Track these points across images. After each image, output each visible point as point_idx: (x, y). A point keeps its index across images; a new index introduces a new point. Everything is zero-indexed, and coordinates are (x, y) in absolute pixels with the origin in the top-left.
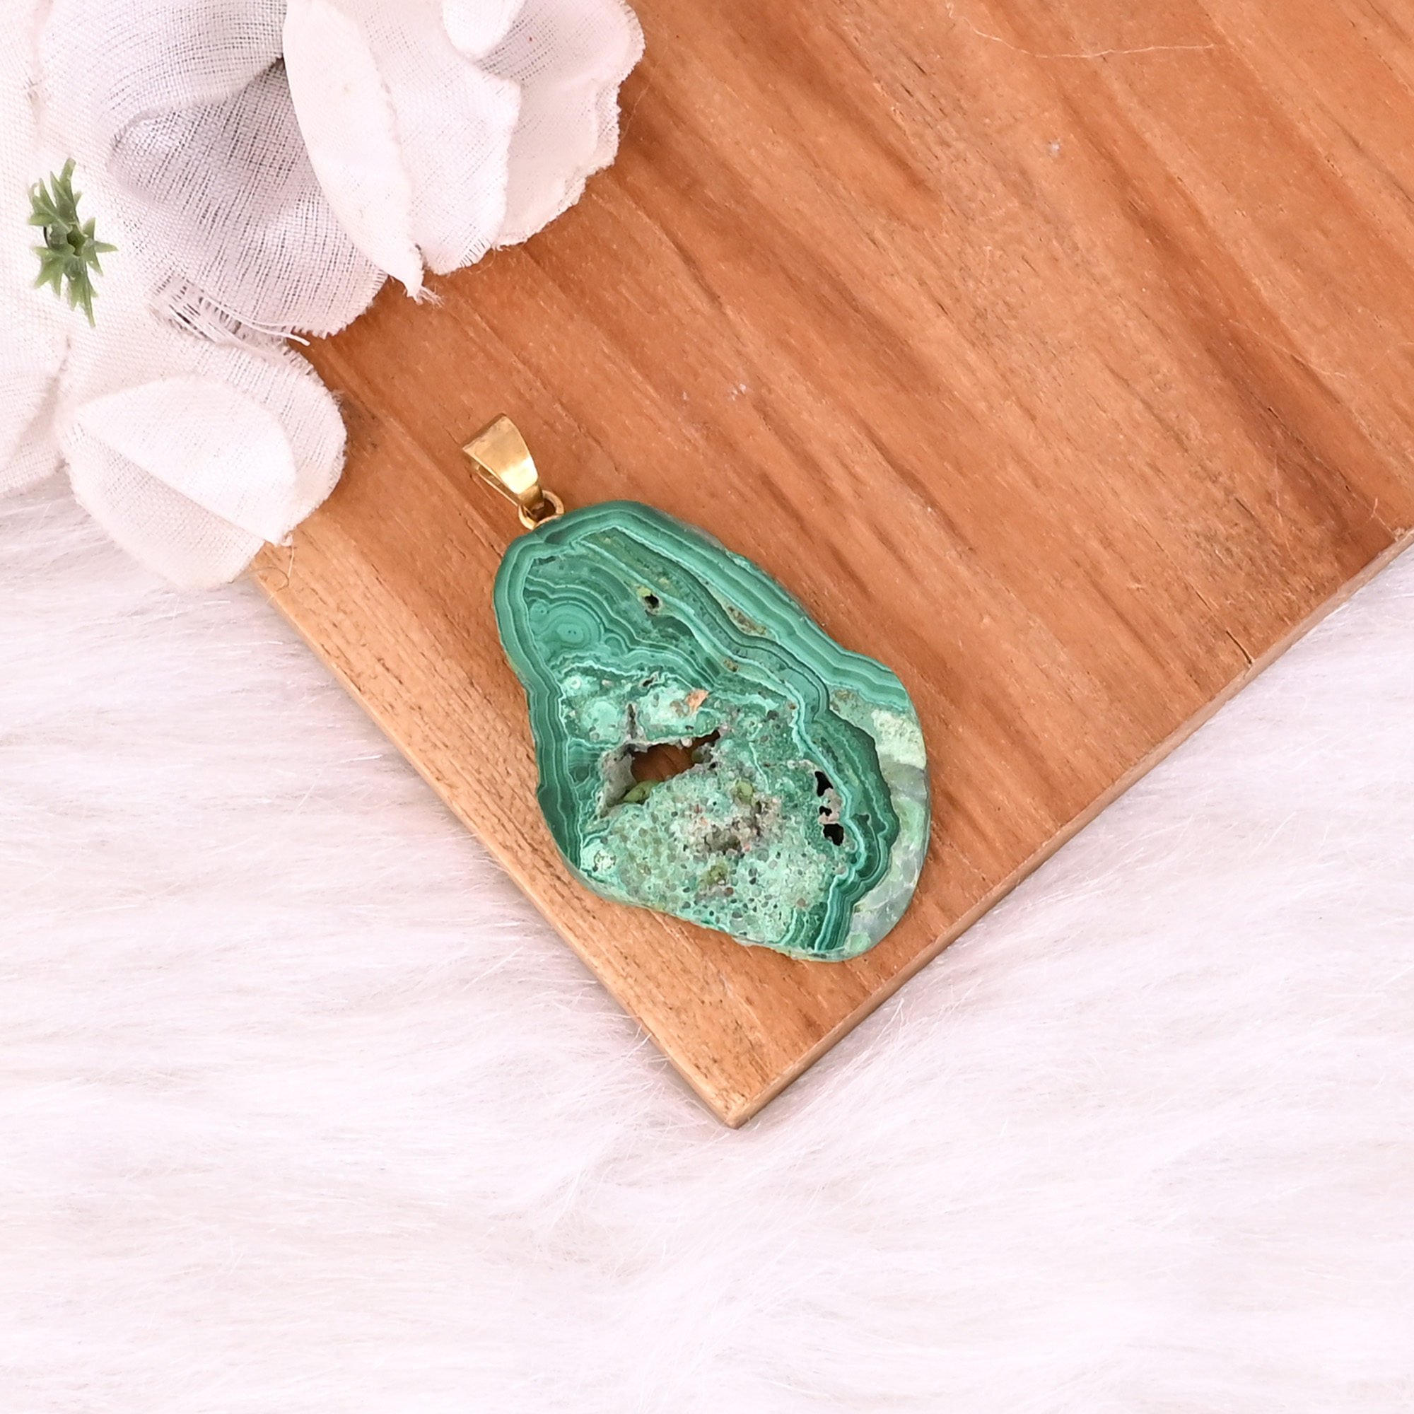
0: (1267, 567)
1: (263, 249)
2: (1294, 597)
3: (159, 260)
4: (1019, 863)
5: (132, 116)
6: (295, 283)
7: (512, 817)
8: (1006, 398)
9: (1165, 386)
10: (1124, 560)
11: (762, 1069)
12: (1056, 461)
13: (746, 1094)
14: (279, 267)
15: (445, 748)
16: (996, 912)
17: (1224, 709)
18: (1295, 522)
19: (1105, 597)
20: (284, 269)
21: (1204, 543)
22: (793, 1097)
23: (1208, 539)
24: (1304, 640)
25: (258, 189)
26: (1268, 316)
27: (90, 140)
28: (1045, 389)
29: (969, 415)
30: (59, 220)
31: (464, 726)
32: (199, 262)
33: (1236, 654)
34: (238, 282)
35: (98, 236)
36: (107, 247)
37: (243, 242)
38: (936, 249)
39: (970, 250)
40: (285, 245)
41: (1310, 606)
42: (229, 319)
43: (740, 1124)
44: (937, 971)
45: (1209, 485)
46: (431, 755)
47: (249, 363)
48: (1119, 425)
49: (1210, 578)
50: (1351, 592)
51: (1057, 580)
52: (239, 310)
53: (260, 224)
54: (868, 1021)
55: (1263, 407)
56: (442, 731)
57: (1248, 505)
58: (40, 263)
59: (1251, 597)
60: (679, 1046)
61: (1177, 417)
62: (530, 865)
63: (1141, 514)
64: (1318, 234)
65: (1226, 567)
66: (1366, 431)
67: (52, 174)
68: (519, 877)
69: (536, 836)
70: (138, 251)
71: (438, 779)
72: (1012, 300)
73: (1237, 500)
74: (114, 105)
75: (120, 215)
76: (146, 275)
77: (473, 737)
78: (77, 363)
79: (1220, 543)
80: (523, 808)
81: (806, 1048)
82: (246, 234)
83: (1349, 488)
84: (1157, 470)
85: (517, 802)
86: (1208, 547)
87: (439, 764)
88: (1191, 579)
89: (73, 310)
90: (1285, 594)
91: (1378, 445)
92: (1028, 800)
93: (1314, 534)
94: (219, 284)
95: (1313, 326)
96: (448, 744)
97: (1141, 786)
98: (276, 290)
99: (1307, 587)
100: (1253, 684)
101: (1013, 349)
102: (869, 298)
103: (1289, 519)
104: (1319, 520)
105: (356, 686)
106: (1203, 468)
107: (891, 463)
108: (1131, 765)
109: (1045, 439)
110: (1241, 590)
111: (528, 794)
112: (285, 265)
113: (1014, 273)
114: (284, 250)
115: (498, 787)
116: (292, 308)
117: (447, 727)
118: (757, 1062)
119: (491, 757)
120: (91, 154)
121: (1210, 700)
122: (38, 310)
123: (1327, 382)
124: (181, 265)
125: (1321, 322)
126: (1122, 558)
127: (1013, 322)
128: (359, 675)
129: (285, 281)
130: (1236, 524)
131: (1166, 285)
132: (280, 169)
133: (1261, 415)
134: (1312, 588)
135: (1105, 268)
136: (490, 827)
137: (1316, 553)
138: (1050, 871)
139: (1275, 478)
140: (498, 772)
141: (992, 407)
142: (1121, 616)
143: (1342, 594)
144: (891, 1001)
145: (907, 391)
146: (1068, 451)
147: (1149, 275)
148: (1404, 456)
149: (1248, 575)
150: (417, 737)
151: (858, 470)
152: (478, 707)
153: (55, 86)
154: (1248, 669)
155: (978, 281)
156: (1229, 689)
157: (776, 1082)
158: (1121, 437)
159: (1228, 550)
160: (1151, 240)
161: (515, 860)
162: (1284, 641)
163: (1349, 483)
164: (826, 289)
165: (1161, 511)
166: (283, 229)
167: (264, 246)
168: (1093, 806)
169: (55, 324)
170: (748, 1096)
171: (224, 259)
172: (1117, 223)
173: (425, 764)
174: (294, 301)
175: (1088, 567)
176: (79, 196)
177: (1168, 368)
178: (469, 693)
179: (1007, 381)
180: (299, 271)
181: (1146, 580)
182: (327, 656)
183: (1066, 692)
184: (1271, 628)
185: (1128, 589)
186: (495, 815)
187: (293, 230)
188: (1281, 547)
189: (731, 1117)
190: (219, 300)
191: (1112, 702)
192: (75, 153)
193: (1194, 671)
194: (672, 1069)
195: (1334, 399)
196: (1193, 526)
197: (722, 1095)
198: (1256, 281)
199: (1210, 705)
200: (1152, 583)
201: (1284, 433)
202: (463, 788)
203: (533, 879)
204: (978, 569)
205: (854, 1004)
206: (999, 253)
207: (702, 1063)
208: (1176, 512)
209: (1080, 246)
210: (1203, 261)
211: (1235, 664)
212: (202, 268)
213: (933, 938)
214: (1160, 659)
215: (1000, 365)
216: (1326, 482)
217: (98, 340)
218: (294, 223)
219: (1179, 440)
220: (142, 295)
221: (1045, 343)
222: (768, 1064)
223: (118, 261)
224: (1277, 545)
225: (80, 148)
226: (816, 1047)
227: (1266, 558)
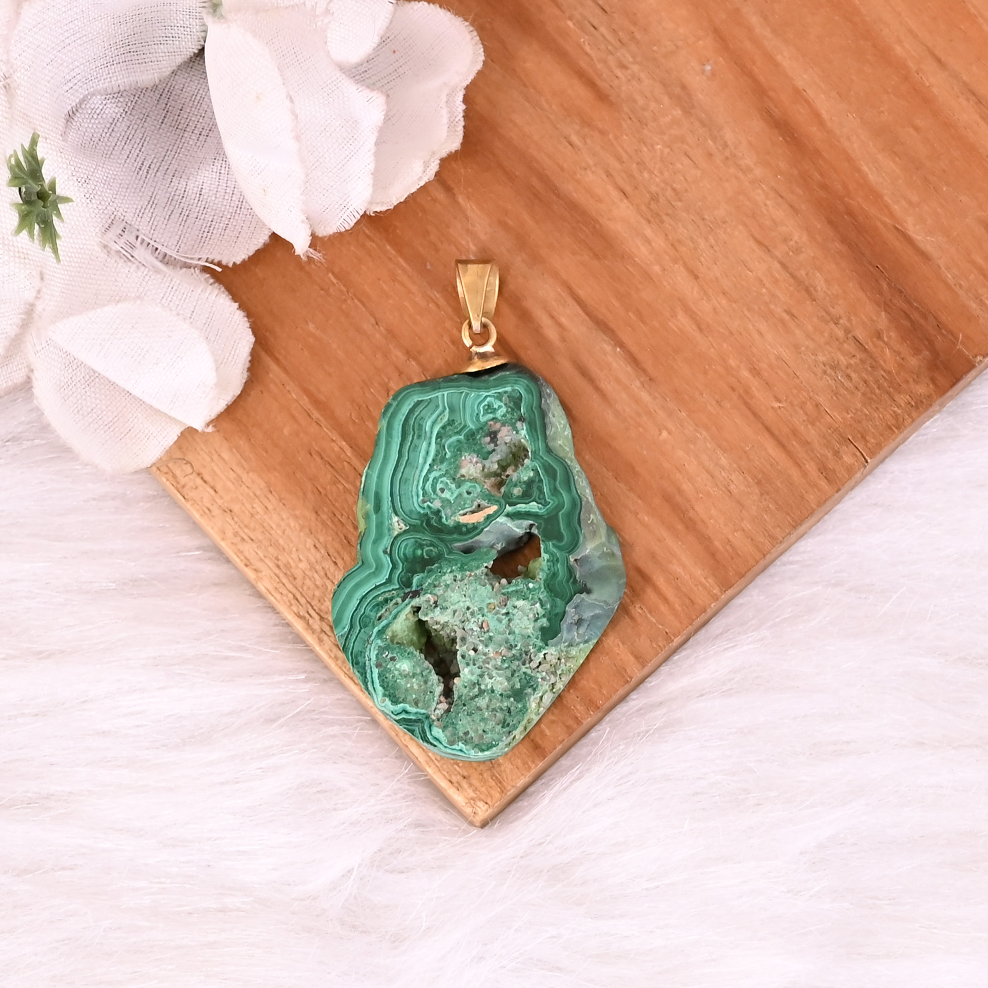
0: (879, 388)
1: (185, 196)
2: (899, 411)
3: (104, 208)
4: (693, 620)
5: (82, 96)
6: (209, 223)
7: (303, 593)
8: (675, 261)
9: (798, 250)
10: (768, 384)
11: (500, 783)
12: (715, 310)
13: (488, 802)
14: (197, 211)
15: (250, 541)
16: (675, 658)
17: (847, 498)
18: (899, 353)
19: (755, 414)
20: (201, 212)
21: (829, 371)
22: (523, 803)
23: (833, 368)
24: (906, 443)
25: (183, 150)
26: (875, 196)
27: (50, 118)
28: (705, 255)
29: (648, 276)
30: (30, 181)
31: (265, 524)
32: (135, 206)
33: (856, 456)
34: (166, 221)
35: (59, 191)
36: (66, 200)
37: (170, 190)
38: (619, 149)
39: (645, 149)
40: (202, 193)
41: (912, 418)
42: (158, 252)
43: (484, 825)
44: (632, 703)
45: (833, 326)
46: (240, 547)
47: (179, 284)
48: (762, 281)
49: (834, 397)
50: (942, 405)
51: (717, 402)
52: (165, 244)
53: (183, 176)
54: (579, 743)
55: (873, 266)
56: (249, 529)
57: (862, 341)
58: (17, 215)
59: (867, 412)
60: (437, 766)
61: (807, 275)
62: (319, 630)
63: (781, 350)
64: (912, 131)
65: (847, 389)
66: (951, 281)
67: (22, 145)
68: (310, 639)
69: (323, 607)
70: (88, 201)
71: (246, 565)
72: (677, 186)
73: (854, 337)
74: (67, 89)
75: (74, 174)
76: (95, 219)
77: (272, 532)
78: (48, 292)
79: (842, 371)
80: (312, 586)
81: (534, 766)
82: (172, 184)
83: (939, 326)
84: (793, 316)
85: (308, 582)
86: (833, 373)
87: (247, 554)
88: (821, 399)
89: (44, 250)
90: (893, 408)
91: (961, 292)
92: (699, 572)
93: (913, 362)
94: (150, 224)
95: (910, 203)
96: (253, 538)
97: (784, 558)
98: (195, 228)
99: (909, 403)
100: (869, 478)
101: (680, 225)
102: (568, 188)
103: (894, 351)
104: (917, 351)
105: (181, 494)
106: (828, 313)
107: (588, 314)
108: (777, 543)
109: (705, 293)
110: (859, 405)
111: (316, 576)
112: (202, 209)
113: (679, 166)
114: (202, 197)
115: (293, 570)
116: (206, 242)
117: (252, 525)
118: (496, 777)
119: (286, 547)
120: (51, 128)
121: (837, 492)
122: (19, 252)
123: (921, 246)
124: (121, 210)
125: (915, 199)
126: (767, 384)
127: (679, 204)
128: (183, 487)
129: (201, 221)
130: (854, 356)
131: (795, 172)
132: (200, 134)
133: (870, 271)
134: (913, 404)
135: (749, 160)
136: (286, 600)
137: (915, 377)
138: (716, 626)
139: (882, 320)
140: (292, 558)
141: (665, 270)
142: (768, 429)
143: (936, 407)
144: (597, 727)
145: (599, 259)
146: (724, 302)
147: (783, 165)
148: (981, 300)
149: (864, 394)
150: (229, 534)
151: (563, 320)
152: (275, 509)
153: (22, 77)
154: (865, 467)
155: (651, 172)
156: (851, 483)
157: (512, 792)
158: (764, 290)
159: (849, 377)
160: (783, 138)
161: (306, 627)
162: (892, 445)
163: (940, 323)
164: (535, 182)
165: (797, 347)
166: (202, 181)
167: (186, 193)
168: (749, 575)
169: (31, 262)
170: (490, 804)
171: (155, 203)
172: (757, 125)
173: (236, 554)
174: (209, 237)
175: (741, 391)
176: (43, 162)
177: (799, 236)
178: (268, 499)
179: (676, 249)
180: (212, 214)
181: (786, 401)
182: (158, 472)
183: (727, 488)
184: (882, 435)
185: (772, 408)
186: (291, 592)
187: (209, 182)
188: (889, 373)
189: (479, 819)
190: (150, 236)
191: (762, 494)
192: (39, 128)
193: (824, 470)
194: (430, 783)
195: (925, 256)
196: (821, 358)
197: (470, 803)
198: (865, 168)
199: (837, 495)
200: (790, 403)
201: (889, 284)
202: (266, 572)
203: (320, 641)
204: (657, 395)
205: (569, 730)
206: (667, 150)
207: (454, 779)
208: (807, 347)
209: (729, 143)
210: (823, 153)
211: (856, 464)
212: (138, 211)
213: (629, 679)
214: (798, 461)
215: (670, 237)
216: (922, 321)
217: (63, 272)
218: (210, 176)
219: (808, 291)
220: (94, 235)
221: (703, 219)
222: (505, 779)
223: (74, 210)
224: (885, 371)
225: (42, 124)
226: (541, 765)
227: (877, 382)
